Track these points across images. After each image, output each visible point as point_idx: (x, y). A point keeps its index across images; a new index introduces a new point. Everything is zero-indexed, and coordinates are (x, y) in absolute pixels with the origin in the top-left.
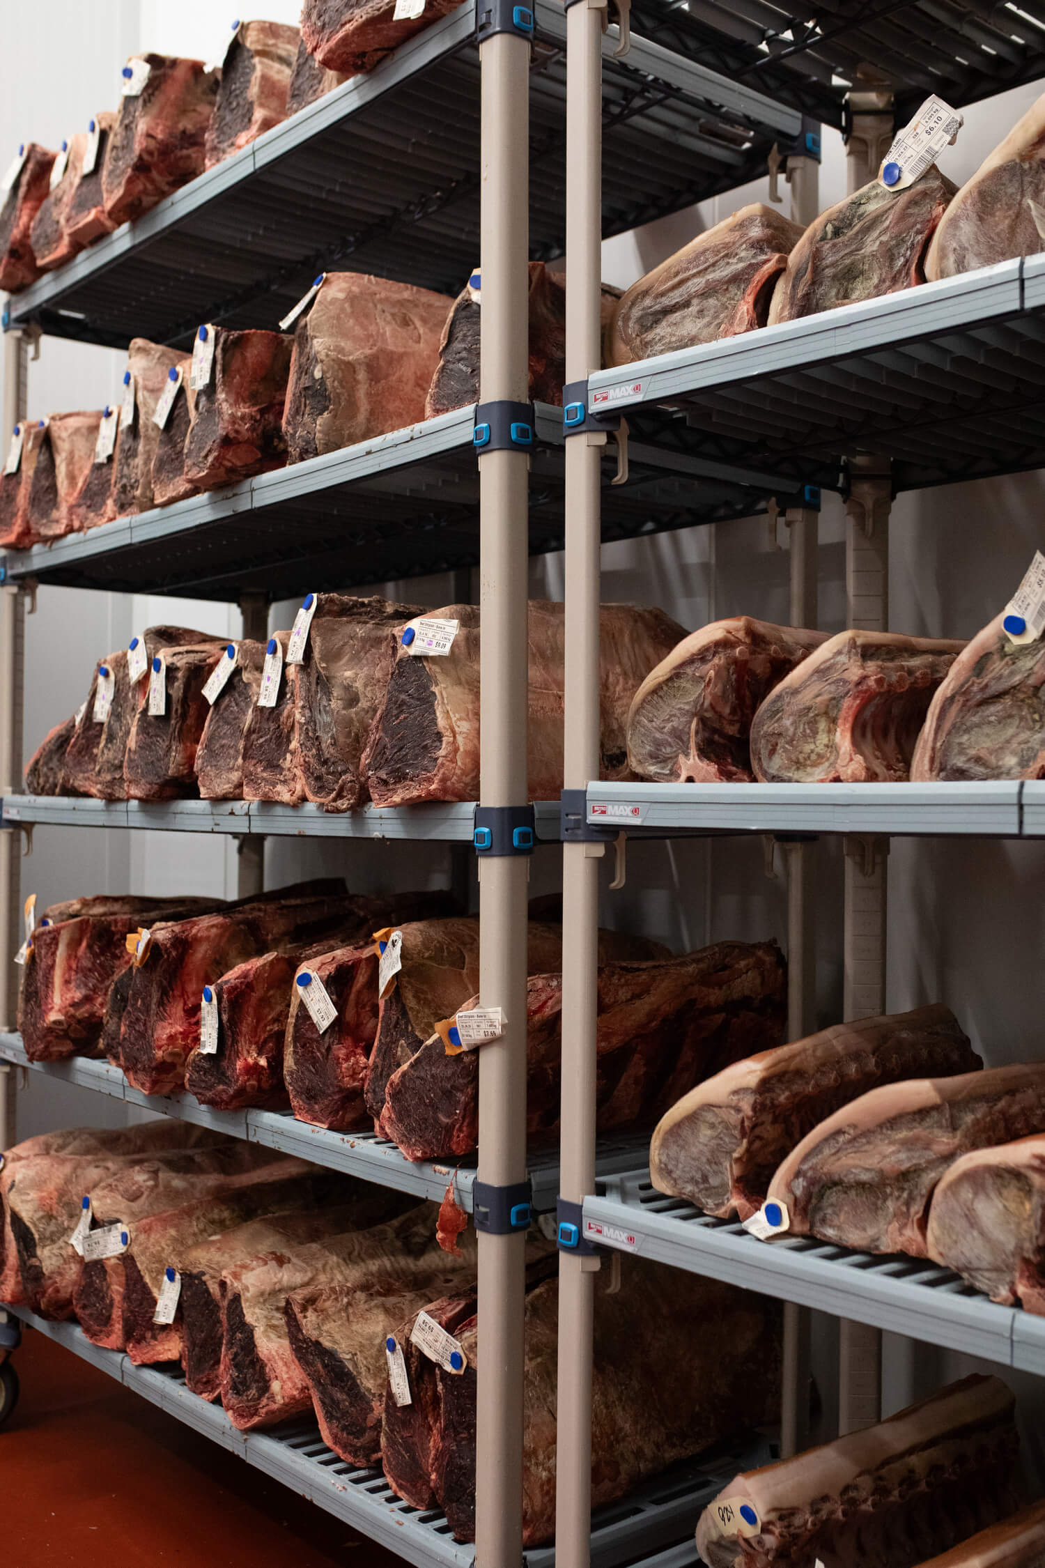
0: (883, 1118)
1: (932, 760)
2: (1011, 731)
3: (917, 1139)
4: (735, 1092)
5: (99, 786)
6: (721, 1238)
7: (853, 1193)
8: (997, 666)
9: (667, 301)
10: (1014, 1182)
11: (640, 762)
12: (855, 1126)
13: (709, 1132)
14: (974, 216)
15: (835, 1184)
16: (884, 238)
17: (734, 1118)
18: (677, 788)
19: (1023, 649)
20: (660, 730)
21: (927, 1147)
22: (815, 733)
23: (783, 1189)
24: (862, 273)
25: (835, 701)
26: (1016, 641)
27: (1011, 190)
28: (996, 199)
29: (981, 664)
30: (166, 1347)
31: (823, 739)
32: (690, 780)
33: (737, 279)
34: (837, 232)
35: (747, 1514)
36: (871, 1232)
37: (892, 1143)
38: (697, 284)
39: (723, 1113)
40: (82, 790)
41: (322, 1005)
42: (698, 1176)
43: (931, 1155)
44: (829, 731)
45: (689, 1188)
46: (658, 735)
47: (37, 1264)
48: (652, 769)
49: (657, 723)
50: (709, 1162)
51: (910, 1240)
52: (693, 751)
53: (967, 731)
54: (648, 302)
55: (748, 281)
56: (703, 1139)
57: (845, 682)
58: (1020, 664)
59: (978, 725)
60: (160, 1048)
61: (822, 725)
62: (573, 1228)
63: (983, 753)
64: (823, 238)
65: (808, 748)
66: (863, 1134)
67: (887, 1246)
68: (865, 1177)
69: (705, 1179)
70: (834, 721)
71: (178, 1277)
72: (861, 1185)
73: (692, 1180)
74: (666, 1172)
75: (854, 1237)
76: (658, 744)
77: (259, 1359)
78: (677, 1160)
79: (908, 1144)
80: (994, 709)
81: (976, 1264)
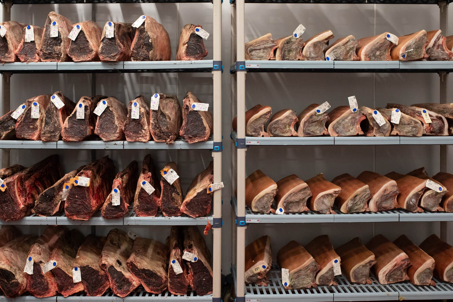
0: (299, 190)
1: (303, 132)
2: (317, 127)
3: (305, 192)
4: (273, 190)
5: (44, 138)
6: (272, 216)
7: (294, 203)
8: (314, 117)
9: (255, 48)
10: (330, 196)
11: (251, 132)
12: (294, 192)
13: (266, 198)
14: (313, 47)
15: (291, 203)
16: (296, 46)
17: (272, 195)
18: (260, 138)
19: (319, 115)
20: (256, 127)
21: (306, 193)
22: (286, 127)
23: (282, 205)
24: (291, 51)
25: (290, 122)
26: (318, 113)
27: (319, 45)
28: (316, 46)
29: (311, 116)
30: (78, 288)
31: (288, 129)
32: (263, 136)
33: (271, 47)
34: (287, 43)
35: (264, 267)
36: (299, 209)
37: (301, 194)
38: (262, 46)
39: (270, 195)
40: (28, 138)
41: (150, 188)
42: (263, 207)
43: (307, 195)
44: (289, 127)
45: (261, 209)
46: (256, 128)
47: (16, 281)
48: (253, 134)
49: (255, 125)
50: (266, 204)
51: (306, 209)
52: (263, 131)
53: (309, 127)
54: (251, 47)
55: (272, 48)
56: (265, 200)
57: (292, 119)
58: (319, 117)
59: (311, 126)
60: (94, 207)
61: (287, 126)
62: (244, 221)
63: (313, 131)
64: (285, 44)
65: (285, 130)
66: (295, 193)
67: (302, 211)
68: (297, 200)
69: (264, 207)
70: (290, 125)
71: (79, 269)
72: (296, 202)
73: (262, 208)
74: (256, 207)
75: (296, 211)
76: (255, 129)
77: (126, 278)
78: (259, 205)
79: (303, 194)
80: (314, 124)
81: (323, 209)
